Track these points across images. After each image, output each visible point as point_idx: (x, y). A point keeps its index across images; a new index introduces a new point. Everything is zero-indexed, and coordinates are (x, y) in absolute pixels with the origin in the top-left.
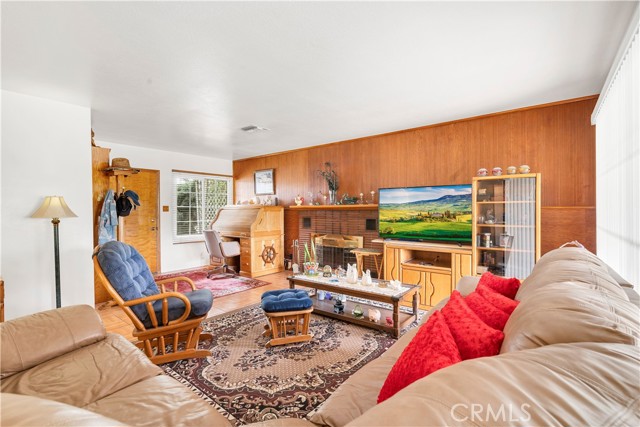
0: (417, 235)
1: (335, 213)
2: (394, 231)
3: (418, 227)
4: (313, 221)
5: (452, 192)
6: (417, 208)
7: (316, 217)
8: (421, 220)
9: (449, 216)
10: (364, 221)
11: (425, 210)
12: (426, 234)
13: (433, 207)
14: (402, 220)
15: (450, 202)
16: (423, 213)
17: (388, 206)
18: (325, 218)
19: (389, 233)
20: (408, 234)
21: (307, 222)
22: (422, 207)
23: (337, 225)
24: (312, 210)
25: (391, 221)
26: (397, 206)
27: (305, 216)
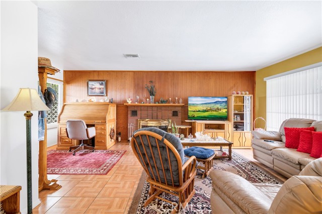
0: (206, 118)
1: (153, 108)
2: (196, 116)
3: (206, 114)
4: (139, 113)
5: (219, 100)
6: (206, 106)
7: (141, 110)
8: (207, 111)
9: (218, 110)
10: (171, 112)
11: (209, 107)
12: (210, 117)
13: (212, 106)
14: (199, 111)
15: (218, 104)
16: (208, 108)
17: (193, 104)
18: (147, 110)
19: (194, 117)
20: (202, 117)
21: (134, 113)
22: (208, 105)
23: (155, 114)
24: (138, 106)
25: (194, 111)
26: (197, 104)
27: (133, 110)
